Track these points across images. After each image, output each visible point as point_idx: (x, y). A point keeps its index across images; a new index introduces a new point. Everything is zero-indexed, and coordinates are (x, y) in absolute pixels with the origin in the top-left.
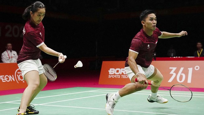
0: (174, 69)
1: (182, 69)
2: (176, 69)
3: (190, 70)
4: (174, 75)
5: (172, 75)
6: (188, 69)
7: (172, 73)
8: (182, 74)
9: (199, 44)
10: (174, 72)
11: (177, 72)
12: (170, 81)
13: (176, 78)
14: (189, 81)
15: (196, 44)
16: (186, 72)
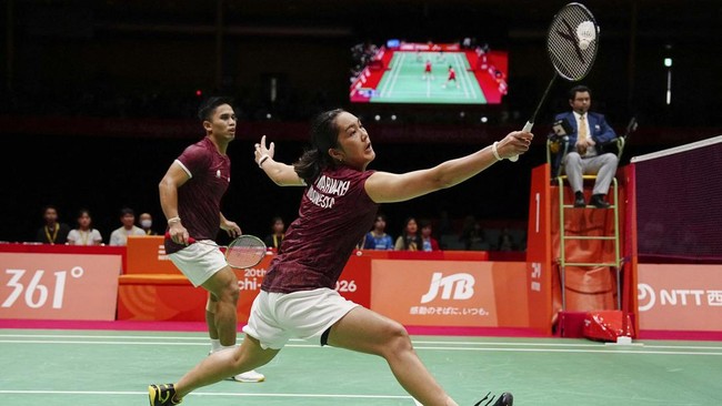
0: (19, 273)
1: (39, 274)
2: (24, 275)
3: (61, 277)
4: (19, 288)
5: (13, 288)
6: (56, 274)
7: (12, 283)
8: (39, 287)
10: (18, 282)
11: (25, 281)
12: (8, 303)
13: (22, 295)
14: (57, 304)
16: (49, 282)
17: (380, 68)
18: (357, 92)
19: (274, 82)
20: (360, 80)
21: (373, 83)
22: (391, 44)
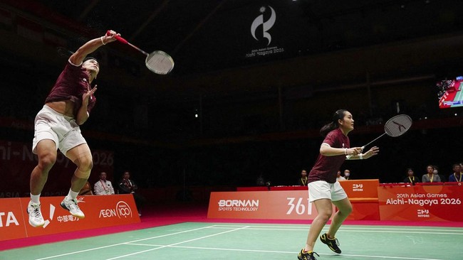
0: (293, 199)
1: (301, 199)
2: (295, 200)
4: (293, 206)
5: (291, 206)
7: (290, 204)
8: (301, 205)
9: (304, 171)
10: (292, 203)
11: (295, 203)
12: (289, 213)
13: (295, 209)
14: (310, 212)
15: (301, 172)
16: (305, 203)
17: (453, 91)
18: (443, 104)
19: (398, 104)
20: (444, 98)
21: (451, 98)
22: (458, 78)
